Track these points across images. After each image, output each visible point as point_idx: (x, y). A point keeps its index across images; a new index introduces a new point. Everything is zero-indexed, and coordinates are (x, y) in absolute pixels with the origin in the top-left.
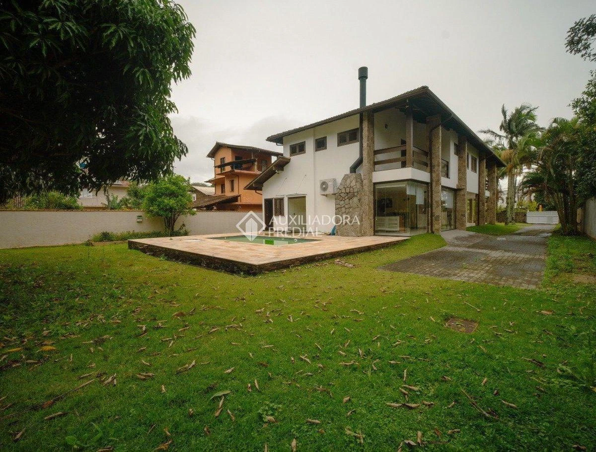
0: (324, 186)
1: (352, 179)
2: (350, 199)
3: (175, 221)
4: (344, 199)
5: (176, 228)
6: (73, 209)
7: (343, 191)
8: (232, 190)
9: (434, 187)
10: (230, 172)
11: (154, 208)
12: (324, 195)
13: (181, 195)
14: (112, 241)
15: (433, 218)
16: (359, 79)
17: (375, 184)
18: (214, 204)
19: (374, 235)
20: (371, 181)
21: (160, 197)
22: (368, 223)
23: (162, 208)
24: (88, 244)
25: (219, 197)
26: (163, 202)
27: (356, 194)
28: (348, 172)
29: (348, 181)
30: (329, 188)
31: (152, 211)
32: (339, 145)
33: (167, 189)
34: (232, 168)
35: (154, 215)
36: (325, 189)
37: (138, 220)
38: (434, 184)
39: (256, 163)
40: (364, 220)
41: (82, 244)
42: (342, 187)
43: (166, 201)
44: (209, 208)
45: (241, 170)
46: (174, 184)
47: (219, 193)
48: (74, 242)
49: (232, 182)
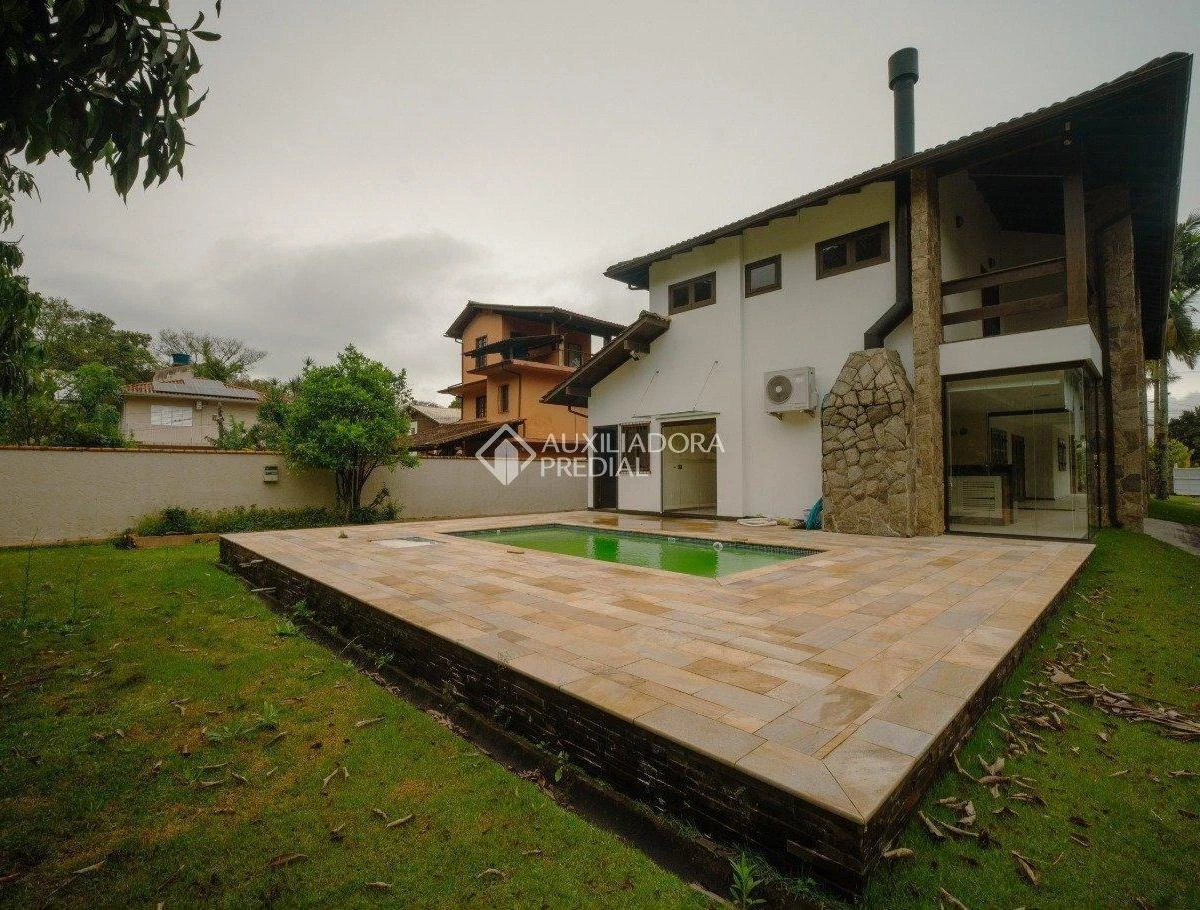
0: (779, 389)
1: (878, 364)
2: (873, 422)
3: (363, 480)
4: (852, 424)
5: (366, 500)
6: (103, 445)
7: (851, 399)
8: (505, 408)
9: (1115, 391)
10: (501, 364)
11: (308, 447)
12: (774, 414)
13: (382, 415)
14: (190, 533)
15: (1118, 482)
16: (891, 86)
17: (947, 379)
18: (458, 443)
19: (947, 532)
20: (936, 369)
21: (325, 417)
22: (930, 497)
23: (329, 448)
24: (124, 543)
25: (472, 425)
26: (334, 430)
27: (896, 408)
28: (858, 344)
29: (866, 372)
30: (794, 393)
31: (301, 455)
32: (819, 276)
33: (345, 396)
34: (506, 356)
35: (308, 466)
36: (779, 398)
37: (269, 478)
38: (1116, 381)
39: (562, 347)
40: (918, 485)
41: (106, 543)
42: (843, 389)
43: (339, 427)
44: (447, 450)
45: (527, 360)
46: (365, 384)
47: (471, 417)
48: (85, 536)
49: (504, 390)
